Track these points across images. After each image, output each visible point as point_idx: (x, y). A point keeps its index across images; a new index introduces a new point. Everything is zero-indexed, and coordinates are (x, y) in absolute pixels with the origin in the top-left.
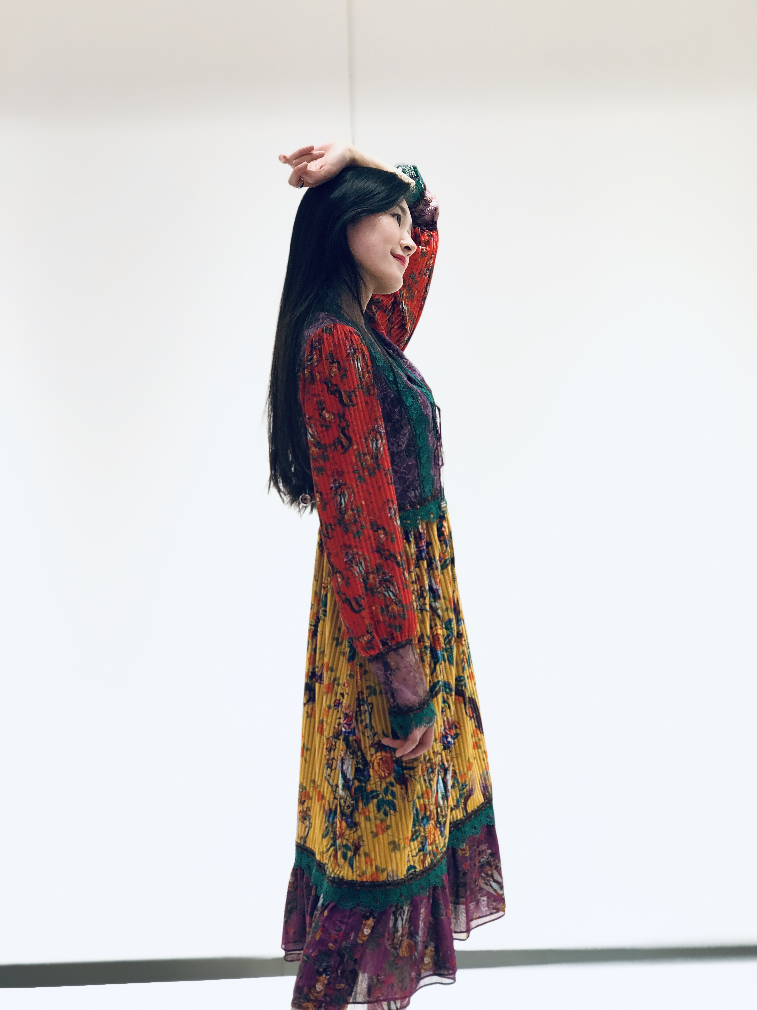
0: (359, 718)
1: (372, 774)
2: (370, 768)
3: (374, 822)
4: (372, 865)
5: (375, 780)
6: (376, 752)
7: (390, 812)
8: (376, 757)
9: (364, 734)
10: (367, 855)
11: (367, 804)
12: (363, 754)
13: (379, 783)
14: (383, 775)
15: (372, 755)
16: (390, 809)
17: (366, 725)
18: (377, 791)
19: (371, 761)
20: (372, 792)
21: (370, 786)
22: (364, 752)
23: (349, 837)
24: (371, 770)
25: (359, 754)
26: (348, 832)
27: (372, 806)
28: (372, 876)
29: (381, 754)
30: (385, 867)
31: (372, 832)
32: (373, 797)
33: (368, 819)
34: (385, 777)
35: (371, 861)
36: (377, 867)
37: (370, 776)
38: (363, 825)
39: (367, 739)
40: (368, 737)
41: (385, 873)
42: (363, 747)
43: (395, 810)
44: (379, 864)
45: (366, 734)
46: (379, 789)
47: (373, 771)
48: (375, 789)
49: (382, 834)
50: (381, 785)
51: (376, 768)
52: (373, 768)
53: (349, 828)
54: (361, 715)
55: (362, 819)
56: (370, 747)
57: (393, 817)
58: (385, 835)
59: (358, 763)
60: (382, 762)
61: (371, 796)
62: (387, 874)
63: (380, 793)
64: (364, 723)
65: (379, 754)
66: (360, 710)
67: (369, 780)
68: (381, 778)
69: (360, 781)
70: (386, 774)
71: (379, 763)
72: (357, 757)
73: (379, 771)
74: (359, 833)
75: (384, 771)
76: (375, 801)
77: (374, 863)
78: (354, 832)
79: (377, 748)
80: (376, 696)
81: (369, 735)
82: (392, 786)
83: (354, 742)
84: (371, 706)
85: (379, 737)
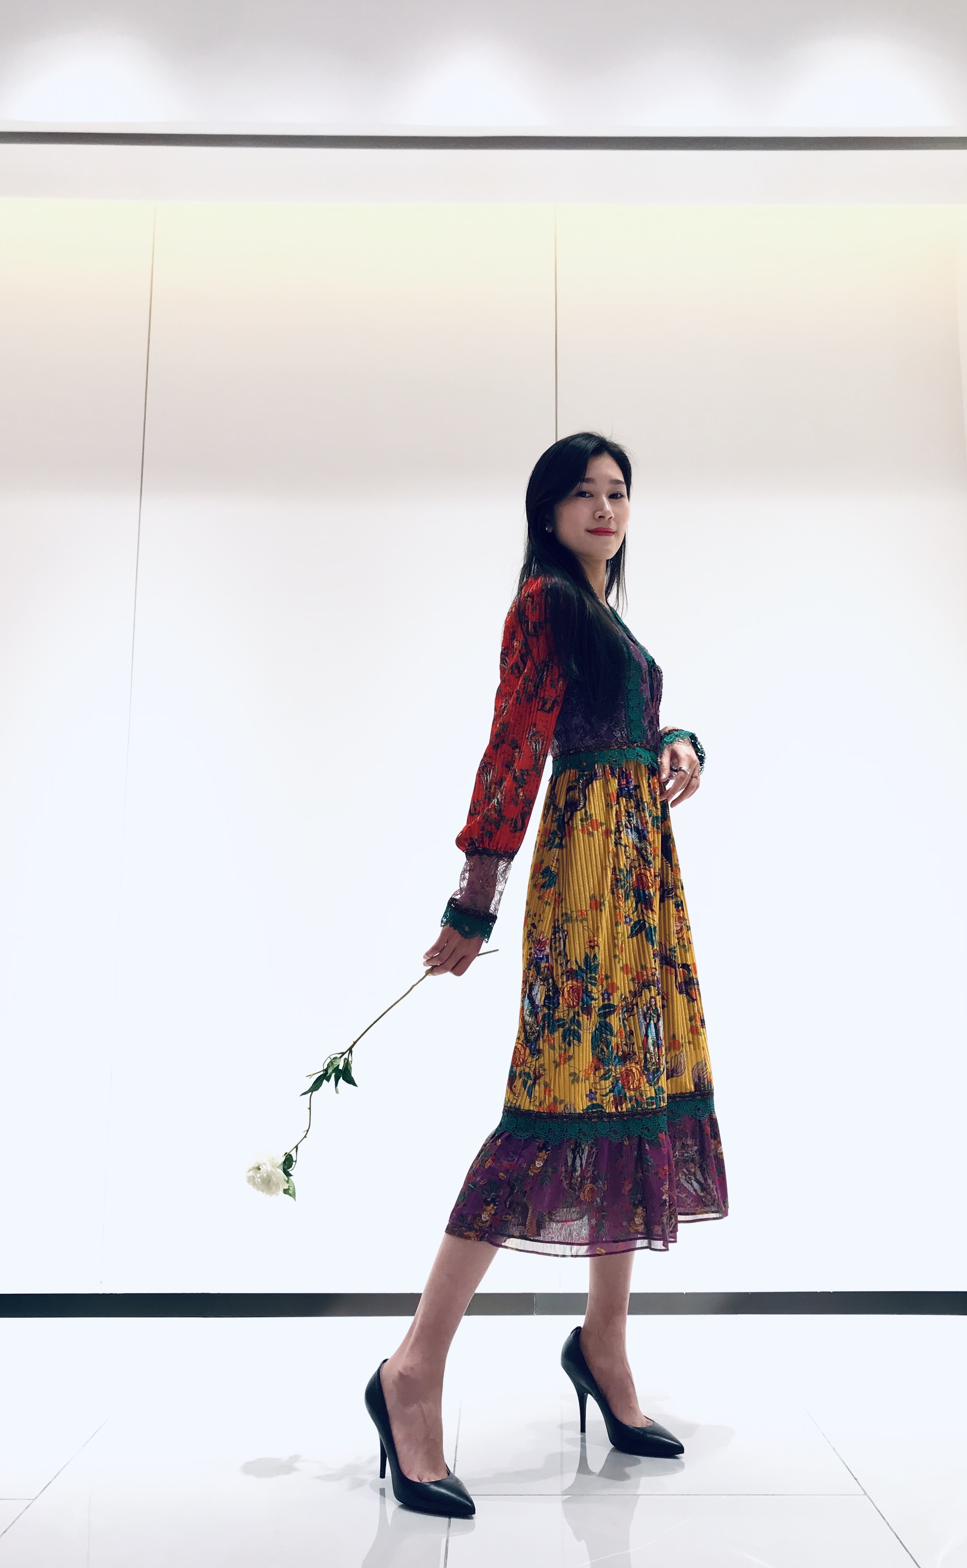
0: (553, 945)
1: (561, 1001)
2: (560, 995)
3: (558, 1051)
4: (550, 1096)
5: (563, 1009)
6: (568, 980)
7: (573, 1042)
8: (567, 985)
9: (556, 961)
10: (546, 1085)
11: (552, 1032)
12: (554, 981)
13: (567, 1012)
14: (572, 1004)
15: (563, 983)
16: (574, 1039)
17: (560, 952)
18: (564, 1020)
19: (561, 988)
20: (559, 1020)
21: (559, 1014)
22: (555, 979)
23: (531, 1065)
24: (561, 998)
25: (550, 981)
26: (530, 1059)
27: (558, 1035)
28: (549, 1106)
29: (572, 982)
30: (563, 1099)
31: (555, 1062)
32: (559, 1026)
33: (553, 1047)
34: (574, 1007)
35: (550, 1091)
36: (555, 1097)
37: (559, 1004)
38: (546, 1054)
39: (559, 966)
40: (561, 965)
41: (563, 1105)
42: (555, 974)
43: (579, 1041)
44: (557, 1095)
45: (559, 961)
46: (565, 1018)
47: (563, 999)
48: (562, 1017)
49: (564, 1064)
50: (568, 1014)
51: (566, 996)
52: (563, 995)
53: (531, 1055)
54: (555, 943)
55: (547, 1046)
56: (562, 974)
57: (576, 1048)
58: (567, 1066)
59: (548, 990)
60: (572, 991)
61: (558, 1024)
62: (565, 1106)
63: (567, 1022)
64: (558, 951)
65: (570, 982)
66: (555, 938)
67: (557, 1007)
68: (569, 1006)
69: (549, 1009)
70: (575, 1004)
71: (569, 992)
72: (549, 984)
73: (568, 999)
74: (541, 1061)
75: (573, 1001)
76: (561, 1030)
77: (552, 1093)
78: (536, 1060)
79: (569, 976)
80: (572, 923)
81: (562, 962)
82: (579, 1016)
83: (546, 969)
84: (566, 933)
85: (571, 965)
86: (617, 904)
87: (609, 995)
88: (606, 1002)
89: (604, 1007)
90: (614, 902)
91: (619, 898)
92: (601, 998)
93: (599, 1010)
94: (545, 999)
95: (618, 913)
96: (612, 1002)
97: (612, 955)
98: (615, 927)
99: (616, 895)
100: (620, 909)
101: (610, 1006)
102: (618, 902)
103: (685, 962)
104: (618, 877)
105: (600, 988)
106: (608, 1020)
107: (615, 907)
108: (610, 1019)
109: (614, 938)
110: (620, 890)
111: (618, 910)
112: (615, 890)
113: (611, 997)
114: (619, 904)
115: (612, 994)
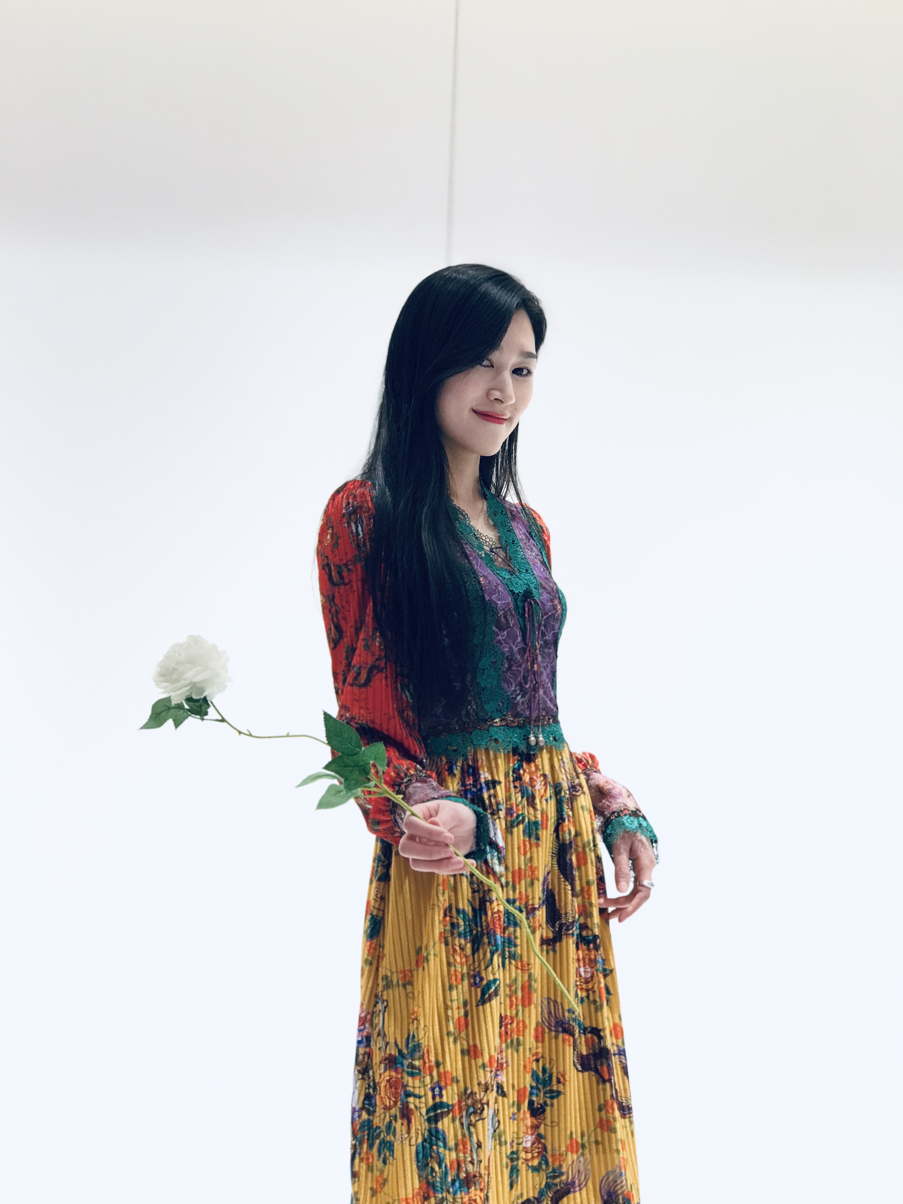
0: (374, 1021)
1: (378, 1102)
2: (377, 1093)
3: (376, 1174)
5: (379, 1112)
6: (385, 1070)
7: (389, 1160)
8: (384, 1078)
9: (376, 1044)
11: (371, 1146)
13: (383, 1116)
14: (388, 1105)
15: (380, 1075)
16: (390, 1155)
17: (380, 1031)
18: (379, 1127)
19: (379, 1083)
20: (375, 1129)
21: (375, 1121)
22: (374, 1070)
24: (377, 1097)
25: (371, 1073)
27: (375, 1149)
29: (390, 1073)
31: (372, 1189)
32: (375, 1137)
33: (368, 1167)
34: (390, 1108)
37: (376, 1105)
39: (378, 1052)
40: (380, 1049)
42: (374, 1064)
43: (393, 1156)
45: (378, 1044)
46: (381, 1125)
47: (379, 1098)
48: (379, 1124)
49: (380, 1192)
50: (384, 1119)
51: (383, 1093)
52: (380, 1094)
54: (376, 1018)
55: (364, 1167)
56: (381, 1062)
57: (391, 1168)
58: (382, 1194)
59: (368, 1087)
60: (390, 1085)
61: (375, 1134)
63: (383, 1131)
64: (377, 1029)
65: (387, 1073)
66: (375, 1011)
67: (374, 1111)
68: (385, 1108)
69: (367, 1113)
70: (392, 1103)
71: (386, 1087)
72: (368, 1078)
73: (385, 1097)
75: (390, 1099)
76: (377, 1142)
79: (387, 1064)
80: (393, 989)
81: (381, 1046)
82: (396, 1121)
83: (366, 1056)
84: (385, 1003)
85: (390, 1049)
86: (452, 960)
87: (441, 1089)
88: (438, 1099)
89: (435, 1107)
90: (447, 957)
91: (455, 951)
92: (430, 1094)
93: (428, 1112)
94: (365, 1099)
95: (452, 972)
96: (445, 1099)
97: (445, 1032)
98: (448, 992)
99: (450, 947)
100: (455, 966)
101: (441, 1105)
102: (454, 957)
103: (594, 1026)
104: (455, 921)
105: (428, 1079)
106: (440, 1125)
107: (449, 964)
108: (443, 1123)
109: (446, 1007)
110: (457, 939)
111: (453, 969)
112: (450, 939)
113: (444, 1092)
114: (455, 960)
115: (445, 1087)
